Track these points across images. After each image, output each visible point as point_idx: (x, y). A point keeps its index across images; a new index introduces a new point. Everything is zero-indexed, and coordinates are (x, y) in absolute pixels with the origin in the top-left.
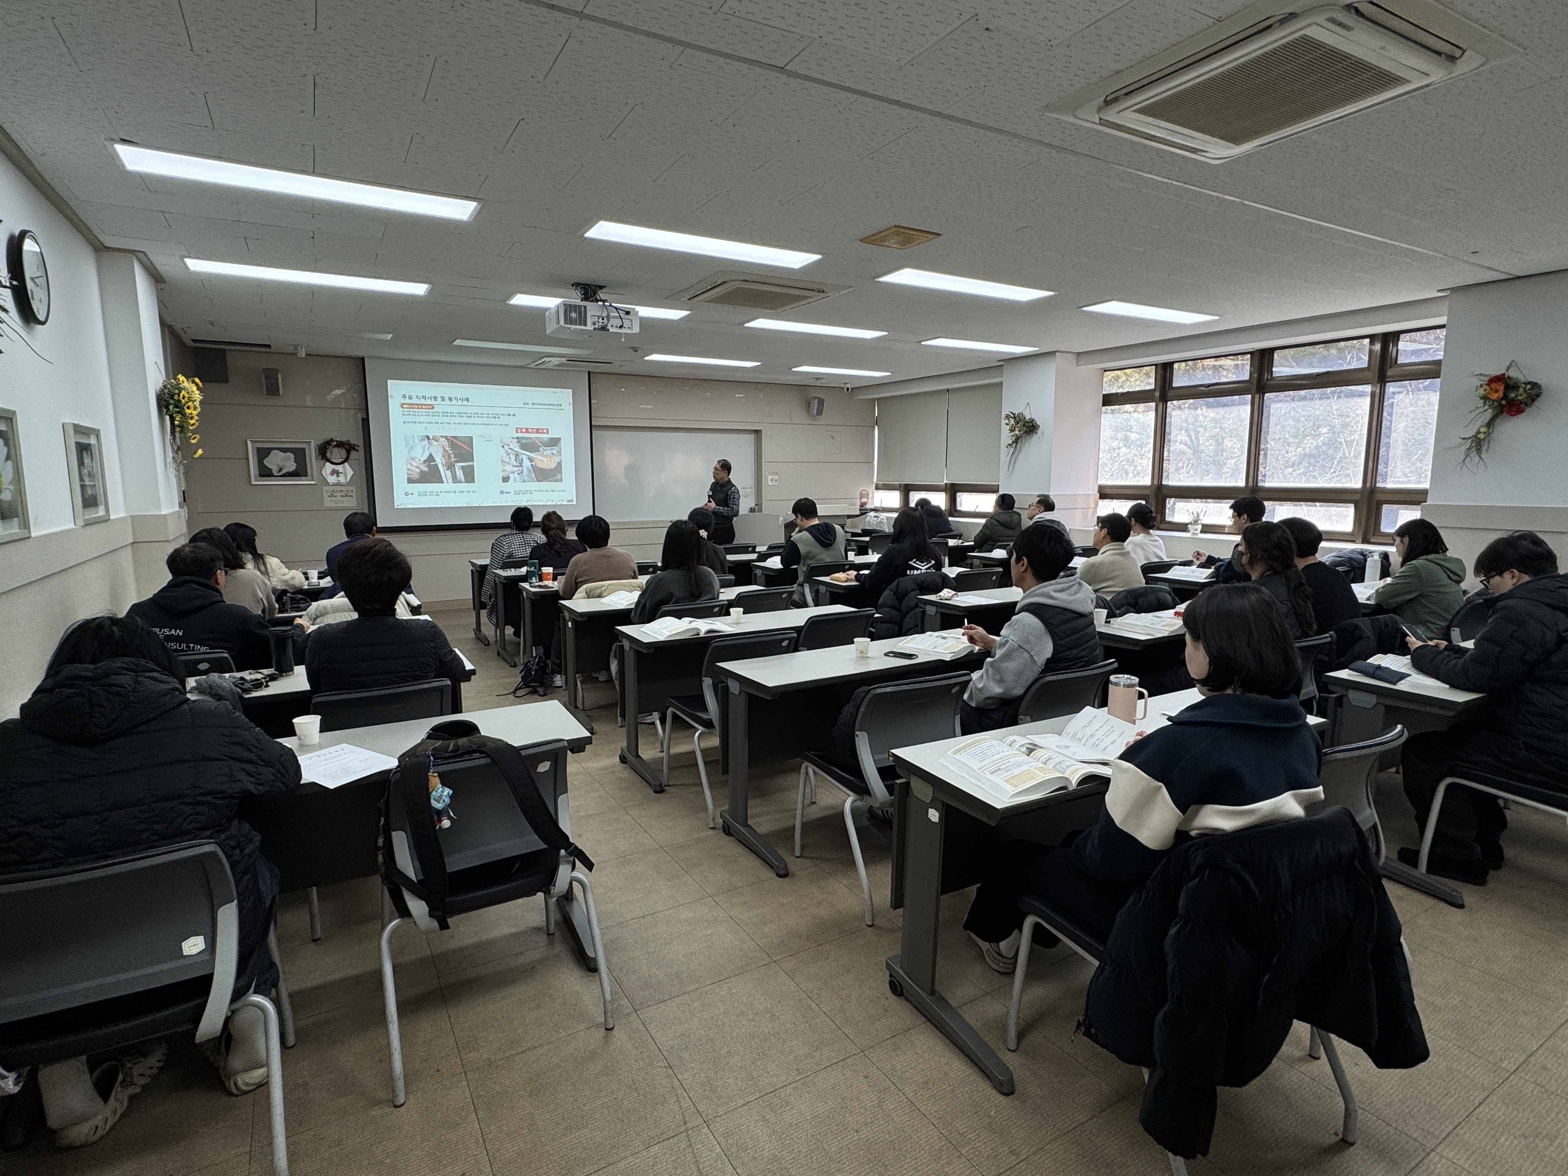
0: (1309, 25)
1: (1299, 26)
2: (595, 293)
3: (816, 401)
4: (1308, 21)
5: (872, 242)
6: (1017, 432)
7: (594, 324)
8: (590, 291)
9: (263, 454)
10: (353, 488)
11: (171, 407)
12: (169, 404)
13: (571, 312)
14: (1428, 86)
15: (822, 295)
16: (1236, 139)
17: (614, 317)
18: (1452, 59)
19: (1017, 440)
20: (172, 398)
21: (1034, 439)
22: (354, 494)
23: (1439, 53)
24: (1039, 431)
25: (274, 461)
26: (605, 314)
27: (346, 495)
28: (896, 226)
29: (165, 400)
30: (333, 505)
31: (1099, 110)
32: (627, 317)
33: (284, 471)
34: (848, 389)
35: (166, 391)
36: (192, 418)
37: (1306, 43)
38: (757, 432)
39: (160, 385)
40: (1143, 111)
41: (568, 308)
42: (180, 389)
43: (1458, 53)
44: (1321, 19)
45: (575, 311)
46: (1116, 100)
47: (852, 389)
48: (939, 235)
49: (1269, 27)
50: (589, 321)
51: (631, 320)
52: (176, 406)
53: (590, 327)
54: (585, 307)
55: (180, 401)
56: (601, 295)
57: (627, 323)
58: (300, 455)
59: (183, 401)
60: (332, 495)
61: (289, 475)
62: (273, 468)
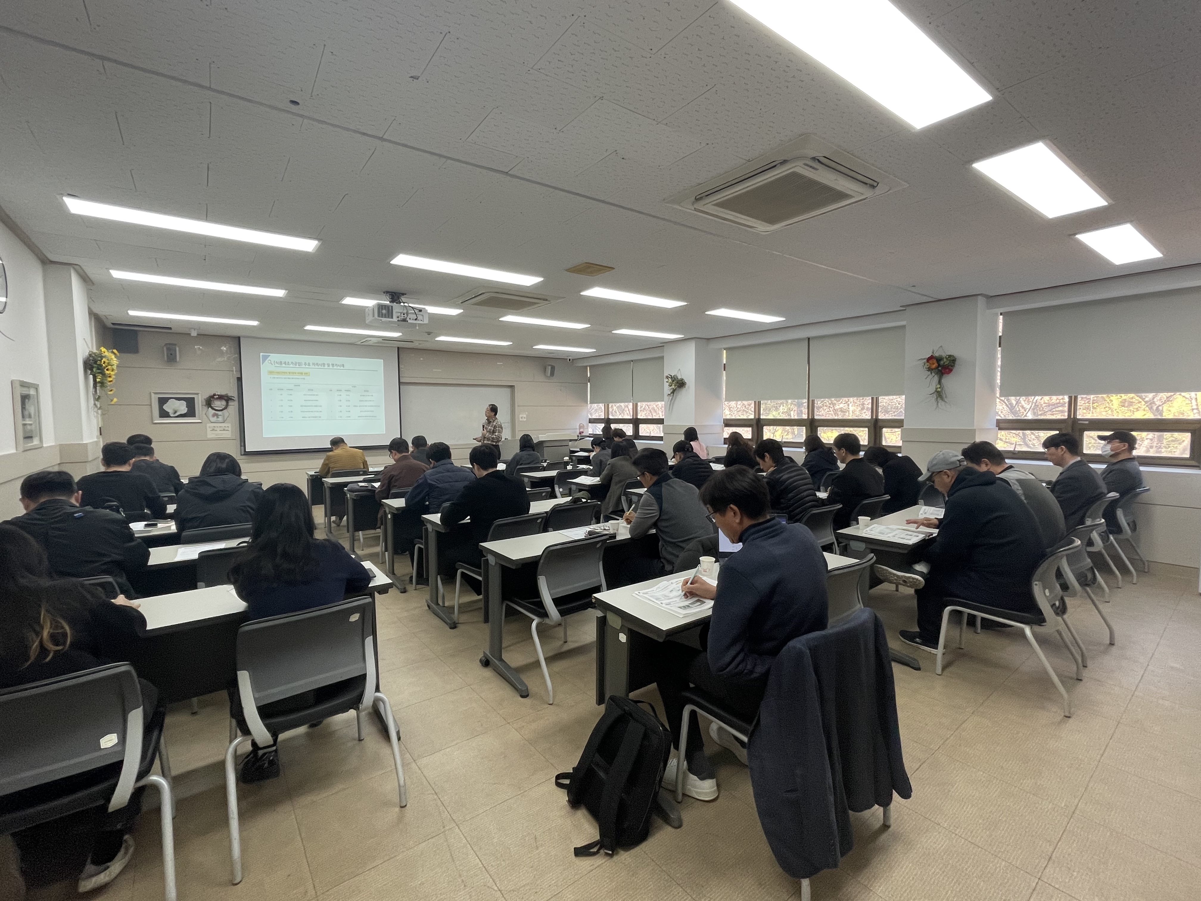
0: (795, 166)
1: (790, 167)
2: (399, 298)
3: (550, 367)
4: (794, 165)
5: (574, 272)
6: (673, 387)
7: (398, 318)
8: (395, 297)
9: (163, 401)
10: (229, 425)
11: (94, 370)
12: (93, 367)
13: (382, 309)
14: (864, 199)
15: (547, 302)
16: (771, 221)
17: (412, 313)
18: (873, 187)
19: (673, 392)
20: (95, 362)
21: (684, 391)
22: (230, 429)
23: (866, 184)
24: (687, 386)
25: (171, 407)
26: (405, 311)
27: (224, 430)
28: (586, 263)
29: (90, 365)
30: (213, 436)
31: (693, 204)
32: (420, 313)
33: (178, 414)
34: (570, 360)
35: (91, 358)
36: (110, 377)
37: (795, 175)
38: (512, 387)
39: (87, 354)
40: (717, 205)
41: (381, 307)
42: (102, 357)
43: (875, 184)
44: (800, 163)
45: (385, 309)
46: (701, 198)
47: (573, 360)
48: (613, 268)
49: (775, 166)
50: (395, 315)
51: (423, 315)
52: (98, 369)
53: (395, 319)
54: (392, 307)
55: (101, 365)
56: (403, 299)
57: (420, 317)
58: (190, 402)
59: (104, 365)
60: (213, 430)
61: (181, 416)
62: (170, 411)
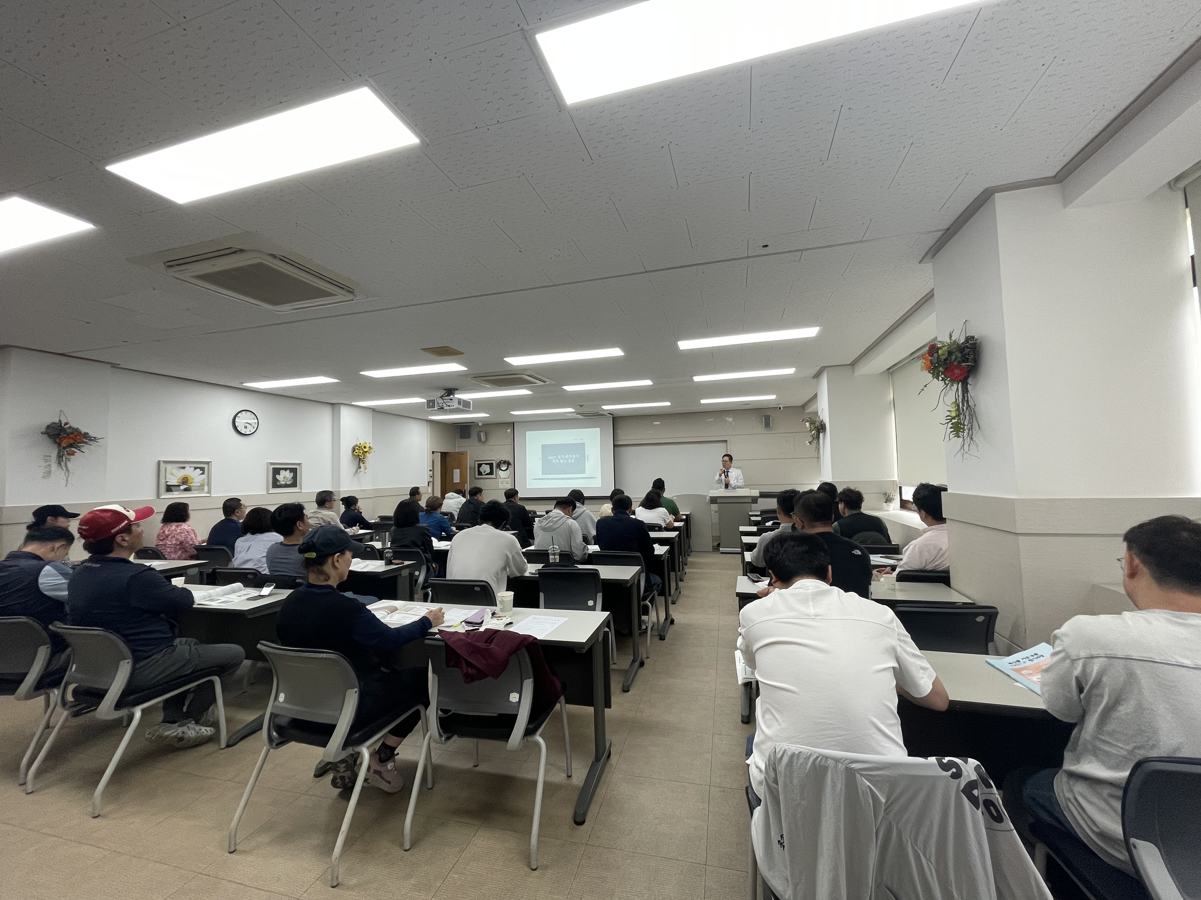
7: (439, 407)
9: (480, 465)
10: (509, 480)
19: (817, 438)
22: (510, 482)
25: (481, 470)
26: (442, 402)
27: (507, 483)
30: (502, 487)
33: (486, 473)
38: (725, 442)
45: (432, 402)
54: (435, 400)
58: (491, 465)
60: (502, 483)
61: (487, 474)
62: (482, 471)
